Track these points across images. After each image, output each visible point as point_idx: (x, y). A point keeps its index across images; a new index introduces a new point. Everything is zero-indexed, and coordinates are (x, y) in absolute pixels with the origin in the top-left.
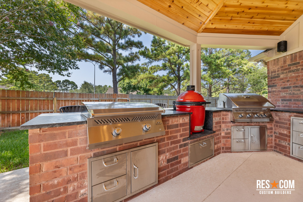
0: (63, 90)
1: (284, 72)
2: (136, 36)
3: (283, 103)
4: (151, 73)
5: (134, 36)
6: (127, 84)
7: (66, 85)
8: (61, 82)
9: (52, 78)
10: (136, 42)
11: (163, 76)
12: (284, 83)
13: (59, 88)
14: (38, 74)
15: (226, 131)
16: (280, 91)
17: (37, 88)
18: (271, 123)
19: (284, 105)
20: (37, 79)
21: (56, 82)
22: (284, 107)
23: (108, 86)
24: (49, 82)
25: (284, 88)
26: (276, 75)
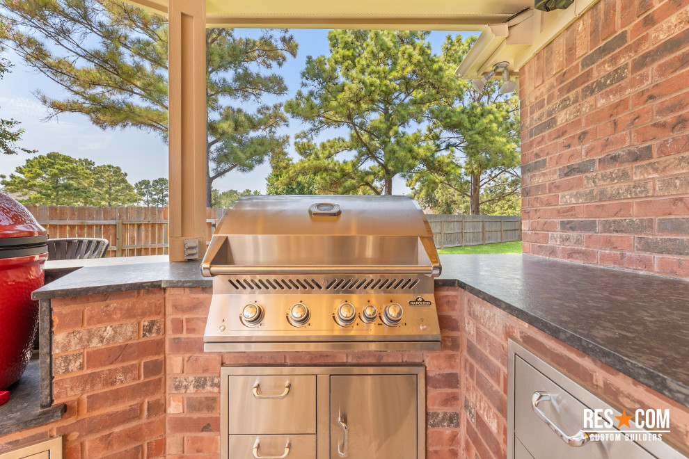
0: (155, 201)
1: (568, 99)
2: (274, 64)
3: (567, 239)
4: (321, 156)
5: (270, 65)
6: (284, 187)
7: (162, 191)
8: (151, 184)
9: (126, 175)
10: (265, 78)
11: (345, 162)
12: (569, 146)
13: (145, 198)
14: (95, 166)
15: (191, 390)
16: (558, 187)
17: (87, 197)
18: (450, 352)
19: (570, 246)
20: (88, 178)
21: (140, 183)
22: (571, 254)
23: (252, 193)
24: (120, 183)
25: (571, 171)
26: (545, 119)
